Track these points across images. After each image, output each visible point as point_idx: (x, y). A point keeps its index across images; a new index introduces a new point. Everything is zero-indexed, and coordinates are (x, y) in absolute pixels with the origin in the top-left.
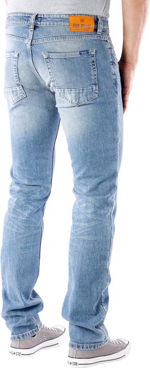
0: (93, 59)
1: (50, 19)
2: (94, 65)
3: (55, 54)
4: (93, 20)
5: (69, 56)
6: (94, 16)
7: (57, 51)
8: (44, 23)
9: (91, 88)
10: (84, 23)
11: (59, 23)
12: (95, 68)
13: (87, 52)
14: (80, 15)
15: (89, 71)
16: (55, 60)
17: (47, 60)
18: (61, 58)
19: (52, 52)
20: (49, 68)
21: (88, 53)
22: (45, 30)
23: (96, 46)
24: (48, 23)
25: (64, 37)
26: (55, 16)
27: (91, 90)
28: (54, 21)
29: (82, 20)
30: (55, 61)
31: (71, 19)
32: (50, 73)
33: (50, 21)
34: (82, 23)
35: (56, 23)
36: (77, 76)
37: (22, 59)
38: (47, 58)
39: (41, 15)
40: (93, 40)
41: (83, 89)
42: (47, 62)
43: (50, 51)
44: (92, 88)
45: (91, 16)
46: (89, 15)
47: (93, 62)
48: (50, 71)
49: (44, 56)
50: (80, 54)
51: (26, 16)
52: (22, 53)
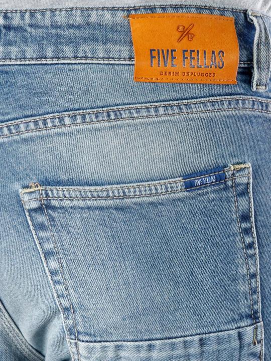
0: (243, 203)
1: (40, 32)
2: (247, 231)
3: (73, 191)
4: (232, 28)
5: (138, 195)
6: (234, 11)
7: (83, 178)
9: (234, 333)
10: (194, 45)
11: (85, 48)
12: (250, 246)
13: (219, 174)
14: (176, 7)
15: (229, 260)
16: (76, 214)
17: (41, 218)
18: (101, 208)
19: (59, 183)
20: (48, 254)
21: (221, 179)
22: (20, 80)
23: (252, 148)
24: (30, 51)
25: (112, 112)
26: (61, 19)
27: (236, 344)
28: (58, 41)
29: (186, 33)
30: (75, 221)
31: (137, 26)
32: (53, 273)
33: (39, 41)
34: (185, 44)
35: (68, 51)
36: (177, 283)
38: (39, 210)
40: (240, 118)
41: (202, 342)
42: (41, 227)
43: (50, 176)
44: (240, 336)
45: (223, 11)
46: (211, 9)
47: (245, 218)
48: (54, 265)
49: (26, 198)
50: (189, 186)
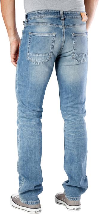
1: (71, 14)
3: (78, 34)
8: (69, 16)
20: (74, 43)
30: (78, 38)
37: (58, 37)
38: (74, 37)
39: (65, 12)
43: (76, 32)
51: (56, 12)
52: (58, 34)
